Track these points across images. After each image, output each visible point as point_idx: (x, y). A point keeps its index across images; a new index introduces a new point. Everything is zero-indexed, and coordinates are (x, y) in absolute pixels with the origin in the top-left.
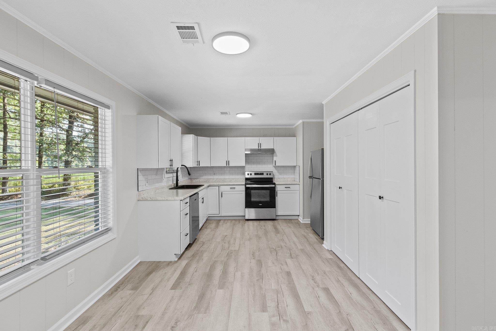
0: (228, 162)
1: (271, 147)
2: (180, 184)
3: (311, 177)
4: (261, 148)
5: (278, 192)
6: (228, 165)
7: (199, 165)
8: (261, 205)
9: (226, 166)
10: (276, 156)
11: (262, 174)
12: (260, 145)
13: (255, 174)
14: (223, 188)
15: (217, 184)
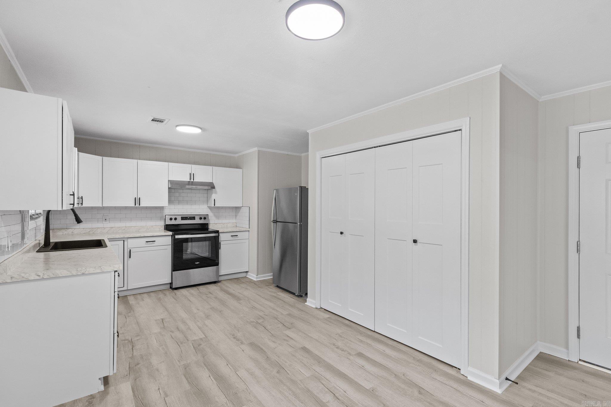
0: (137, 201)
1: (209, 180)
2: (53, 240)
3: (275, 222)
4: (194, 181)
5: (222, 243)
6: (137, 205)
7: (82, 204)
8: (198, 263)
9: (133, 205)
10: (216, 193)
11: (193, 218)
12: (192, 175)
13: (183, 218)
14: (131, 244)
15: (122, 236)
